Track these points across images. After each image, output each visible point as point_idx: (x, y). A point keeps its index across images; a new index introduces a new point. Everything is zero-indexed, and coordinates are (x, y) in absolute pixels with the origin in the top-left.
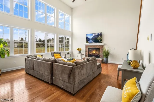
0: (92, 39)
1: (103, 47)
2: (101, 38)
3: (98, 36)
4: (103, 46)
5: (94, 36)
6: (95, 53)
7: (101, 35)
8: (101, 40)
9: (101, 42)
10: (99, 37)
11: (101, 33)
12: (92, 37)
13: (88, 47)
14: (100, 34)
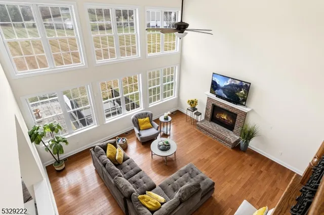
0: (224, 89)
1: (245, 117)
2: (244, 95)
3: (240, 87)
4: (245, 114)
5: (230, 85)
6: (225, 118)
7: (247, 87)
8: (245, 100)
9: (244, 103)
10: (242, 92)
11: (248, 85)
12: (225, 86)
13: (213, 103)
14: (246, 85)
